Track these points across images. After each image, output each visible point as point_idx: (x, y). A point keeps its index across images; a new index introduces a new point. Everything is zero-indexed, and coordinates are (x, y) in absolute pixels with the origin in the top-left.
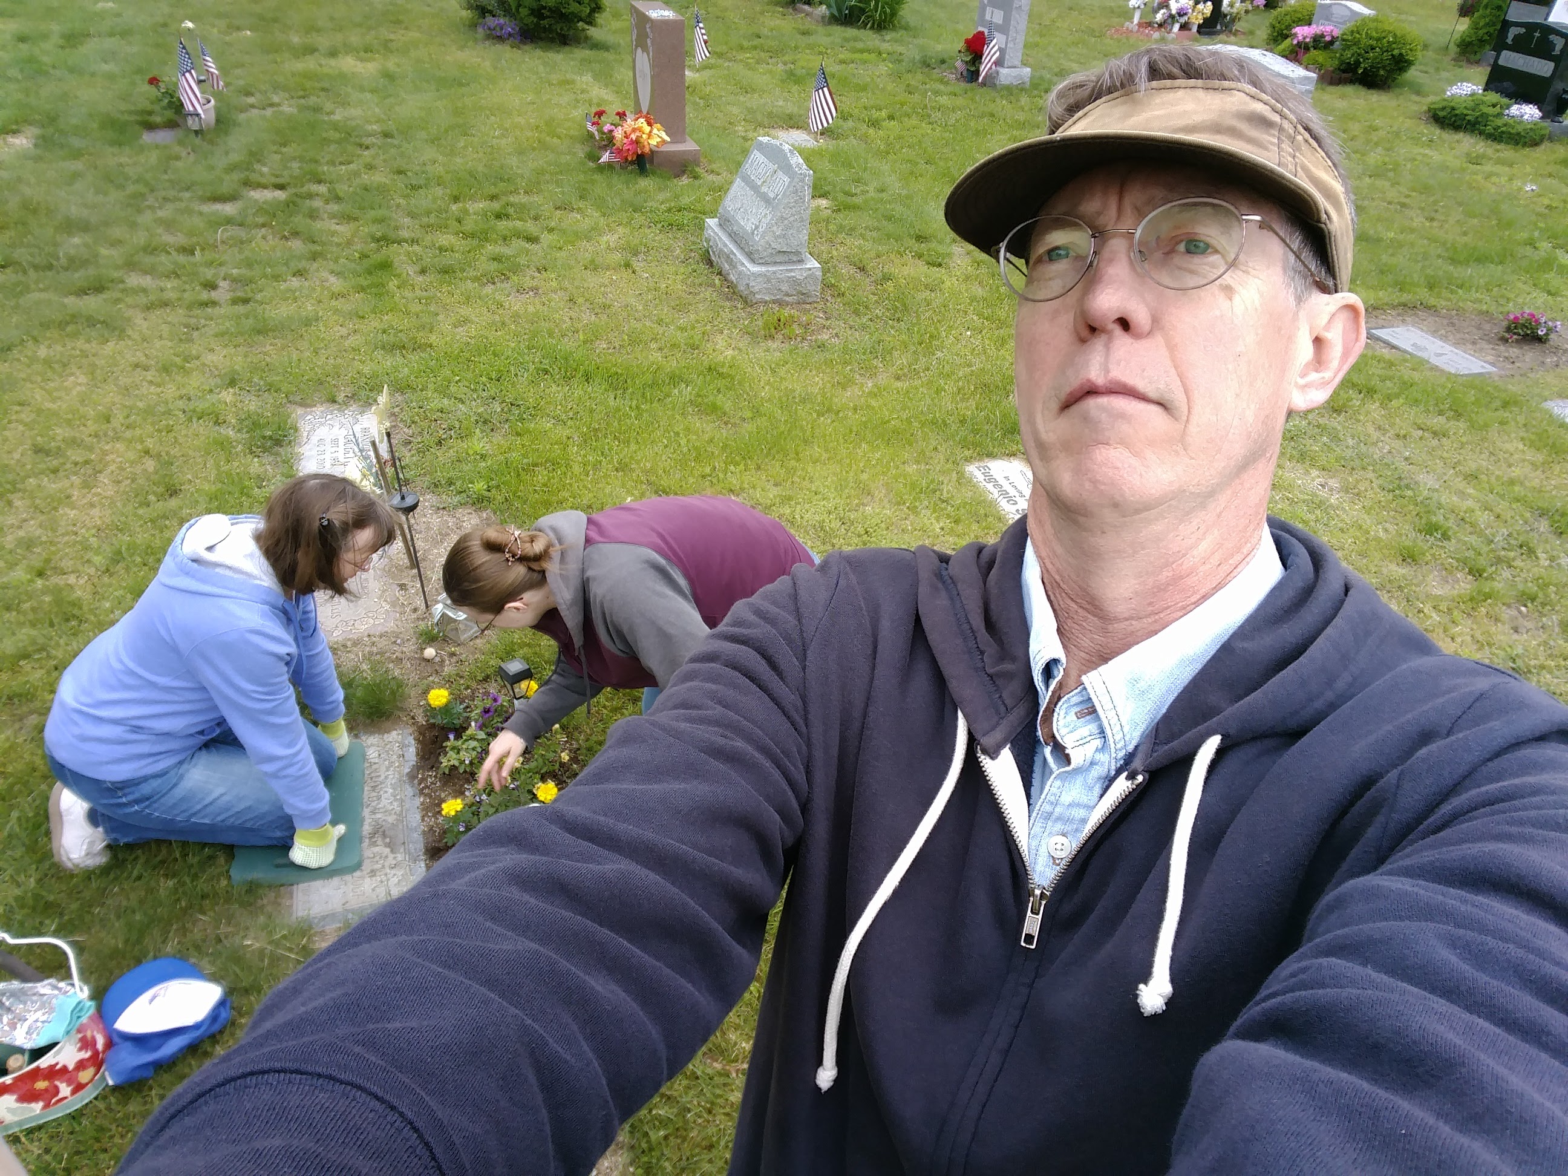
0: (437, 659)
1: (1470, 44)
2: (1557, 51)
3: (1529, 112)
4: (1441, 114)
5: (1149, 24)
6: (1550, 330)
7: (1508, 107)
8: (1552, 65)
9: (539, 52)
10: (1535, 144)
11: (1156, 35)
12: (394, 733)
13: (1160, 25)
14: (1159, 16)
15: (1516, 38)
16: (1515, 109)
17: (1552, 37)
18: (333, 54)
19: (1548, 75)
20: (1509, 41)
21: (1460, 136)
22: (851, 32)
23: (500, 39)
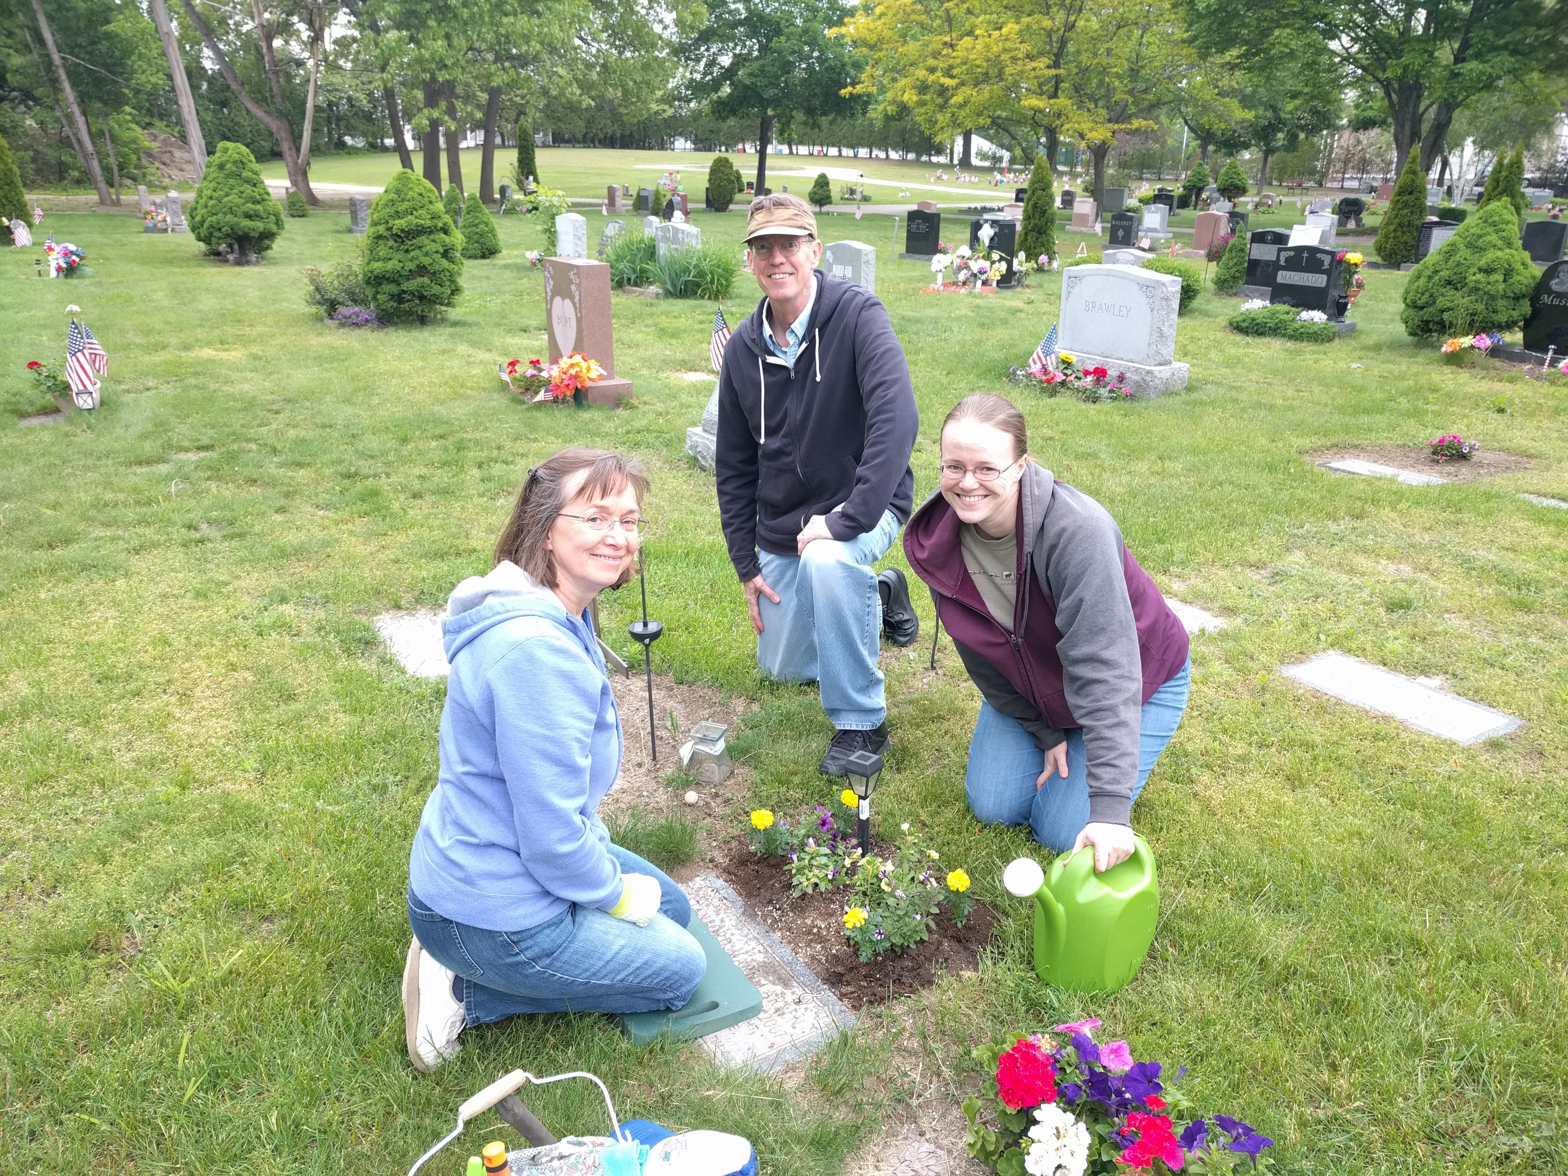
0: (701, 803)
1: (1225, 280)
2: (1326, 265)
3: (1318, 316)
4: (1244, 325)
5: (955, 284)
6: (1472, 448)
7: (1298, 313)
8: (1325, 277)
9: (401, 333)
10: (1330, 340)
11: (963, 291)
12: (698, 879)
13: (964, 283)
14: (962, 276)
15: (1287, 260)
16: (1306, 315)
17: (1319, 255)
18: (187, 348)
19: (1324, 285)
20: (1282, 263)
21: (1266, 340)
22: (691, 302)
23: (356, 325)
